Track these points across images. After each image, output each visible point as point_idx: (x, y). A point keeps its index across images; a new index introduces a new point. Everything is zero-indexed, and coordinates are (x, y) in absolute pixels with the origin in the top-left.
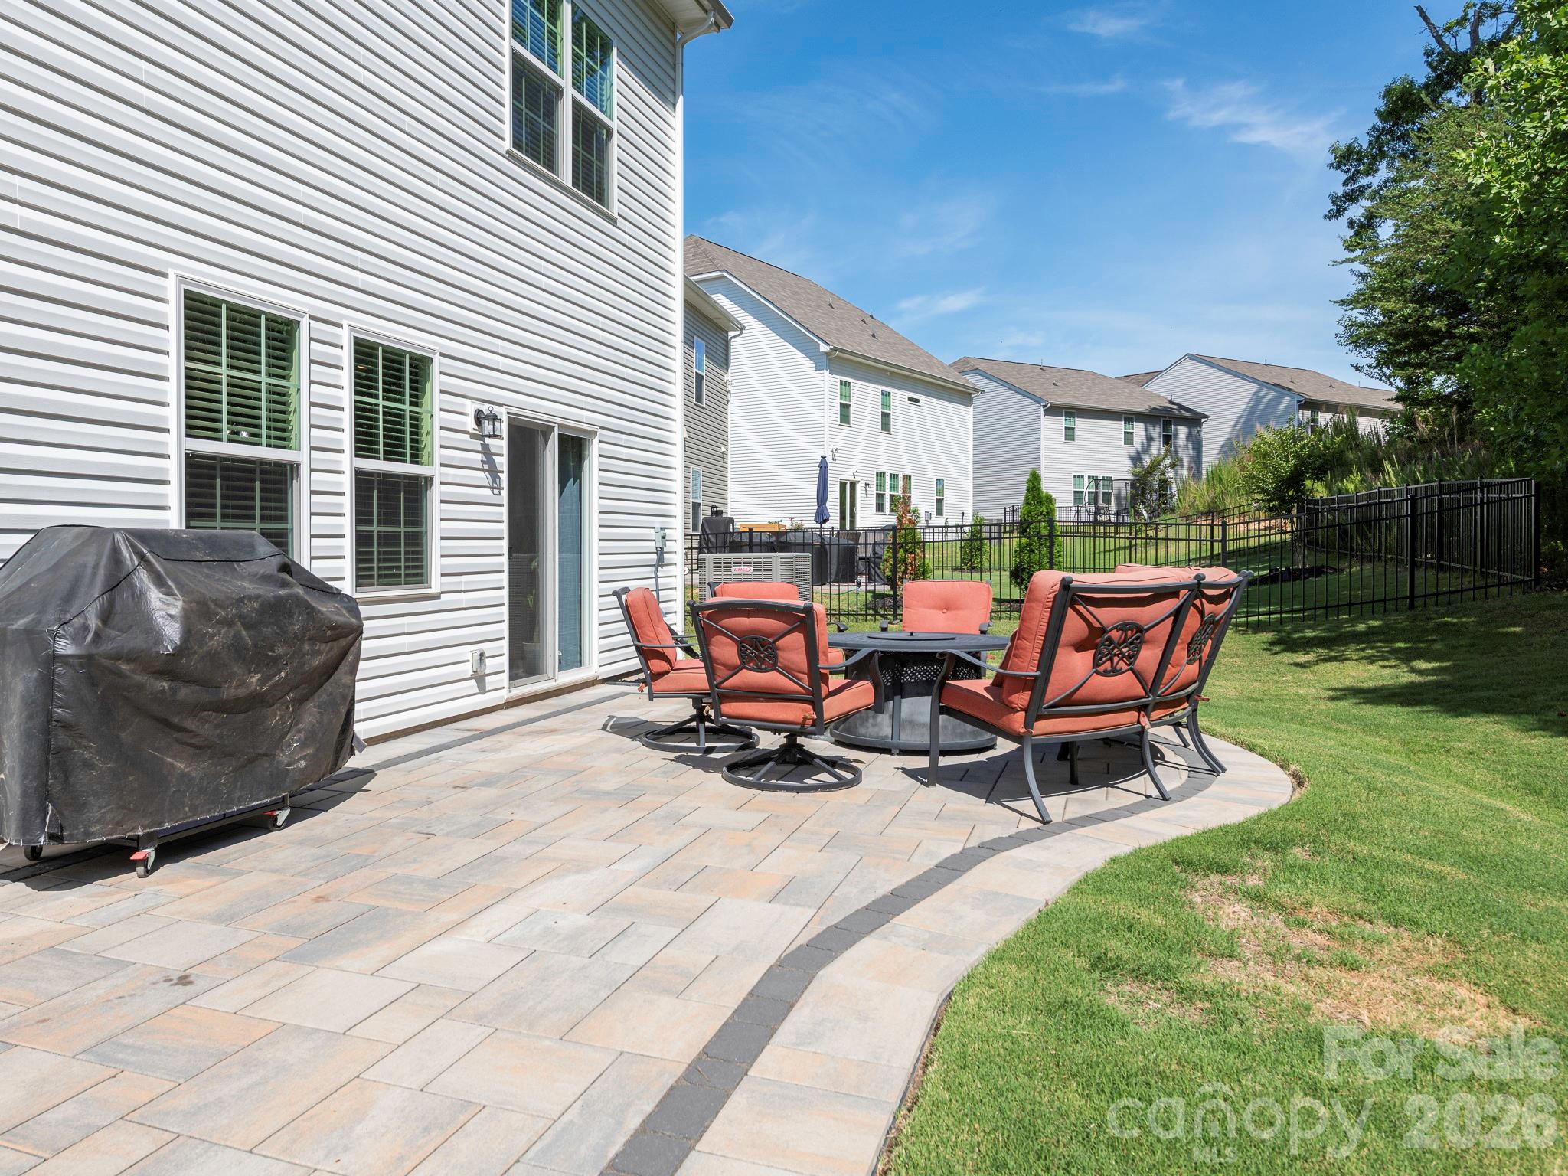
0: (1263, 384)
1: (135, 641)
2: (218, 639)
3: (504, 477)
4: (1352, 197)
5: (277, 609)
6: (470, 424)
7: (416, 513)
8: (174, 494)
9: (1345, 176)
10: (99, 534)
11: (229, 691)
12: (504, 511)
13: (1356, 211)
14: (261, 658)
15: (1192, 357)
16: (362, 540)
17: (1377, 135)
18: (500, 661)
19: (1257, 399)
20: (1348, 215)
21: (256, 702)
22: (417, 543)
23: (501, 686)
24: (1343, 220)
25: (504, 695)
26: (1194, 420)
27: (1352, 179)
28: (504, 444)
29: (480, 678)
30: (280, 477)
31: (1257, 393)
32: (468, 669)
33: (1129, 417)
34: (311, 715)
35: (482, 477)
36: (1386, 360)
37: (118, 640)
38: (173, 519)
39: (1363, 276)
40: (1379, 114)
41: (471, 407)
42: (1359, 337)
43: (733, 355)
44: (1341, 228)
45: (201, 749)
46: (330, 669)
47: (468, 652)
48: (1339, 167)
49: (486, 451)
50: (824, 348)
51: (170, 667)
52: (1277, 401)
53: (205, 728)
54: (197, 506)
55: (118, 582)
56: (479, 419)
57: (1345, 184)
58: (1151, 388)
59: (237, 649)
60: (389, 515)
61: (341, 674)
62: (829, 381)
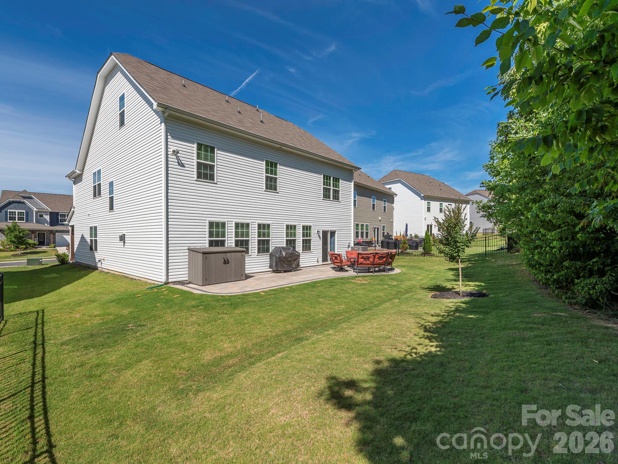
1: (282, 256)
2: (288, 256)
3: (321, 238)
5: (292, 253)
6: (317, 232)
7: (310, 243)
8: (285, 243)
10: (279, 247)
11: (289, 260)
12: (321, 242)
14: (291, 257)
16: (303, 246)
18: (321, 259)
21: (290, 261)
22: (310, 246)
23: (321, 263)
25: (321, 264)
28: (321, 234)
29: (318, 262)
30: (295, 240)
32: (316, 260)
34: (295, 262)
35: (318, 238)
37: (281, 256)
38: (285, 245)
41: (317, 230)
43: (395, 201)
45: (286, 264)
46: (297, 259)
47: (316, 258)
49: (319, 235)
50: (422, 195)
51: (284, 258)
53: (287, 262)
54: (287, 244)
55: (281, 251)
56: (318, 231)
59: (289, 256)
60: (306, 243)
61: (298, 259)
62: (424, 203)
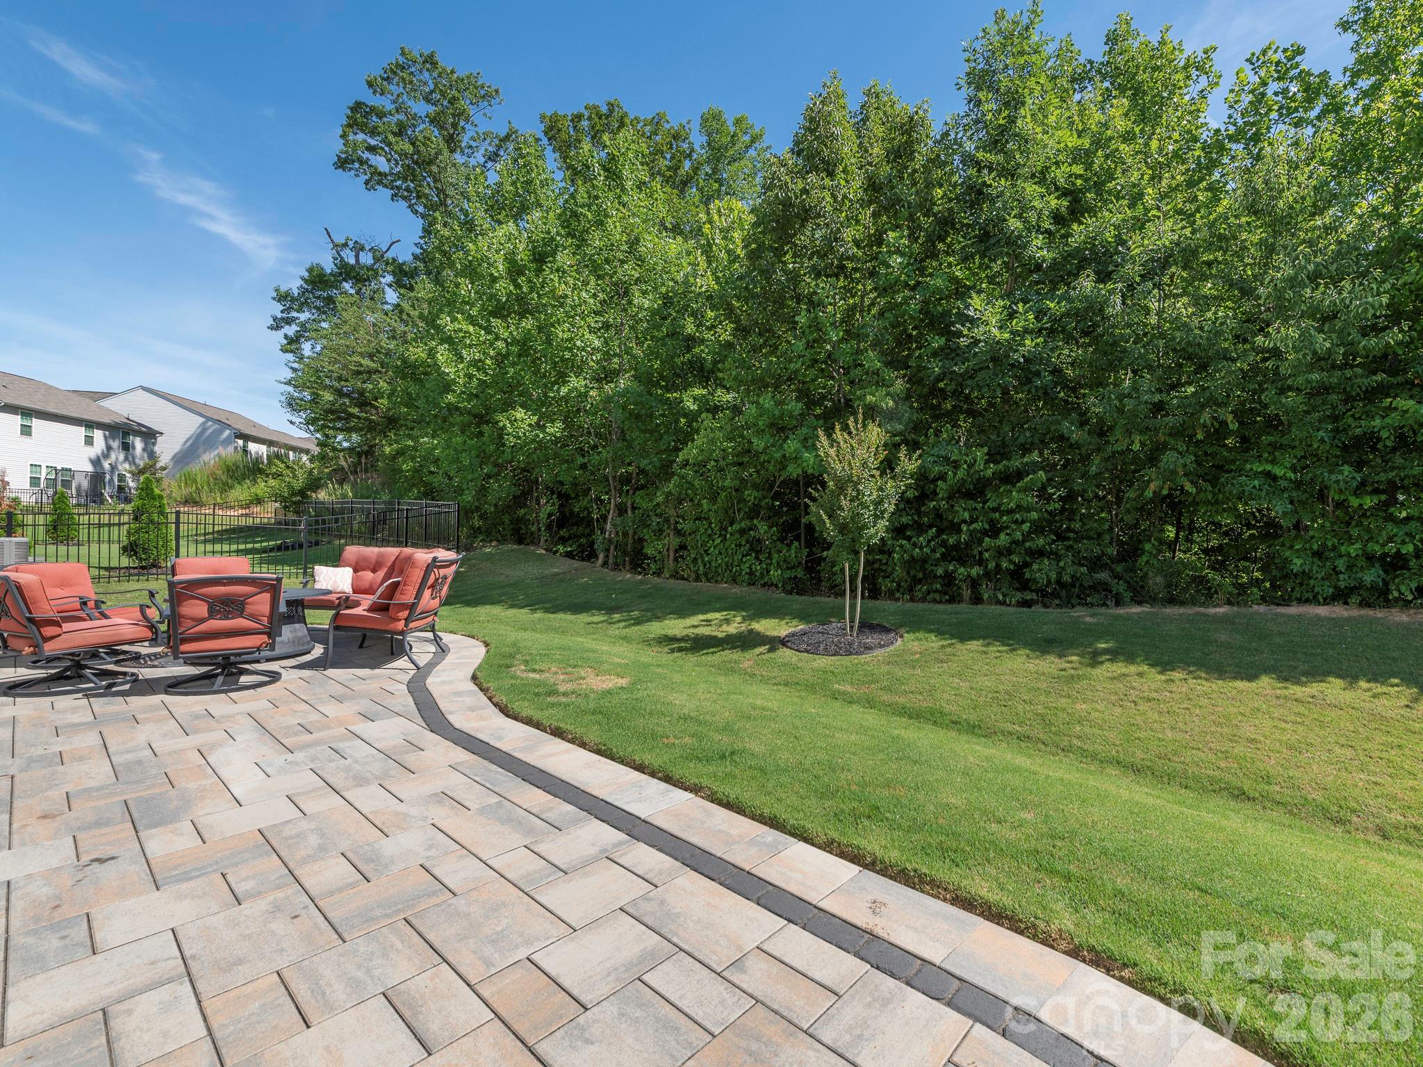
0: (208, 419)
4: (289, 321)
9: (283, 308)
13: (291, 330)
15: (144, 389)
17: (304, 292)
19: (203, 428)
20: (283, 331)
24: (281, 333)
26: (150, 435)
27: (288, 310)
31: (203, 424)
33: (90, 425)
36: (310, 422)
39: (294, 370)
40: (303, 278)
42: (292, 404)
44: (278, 337)
48: (279, 301)
52: (220, 432)
57: (282, 312)
58: (106, 403)
